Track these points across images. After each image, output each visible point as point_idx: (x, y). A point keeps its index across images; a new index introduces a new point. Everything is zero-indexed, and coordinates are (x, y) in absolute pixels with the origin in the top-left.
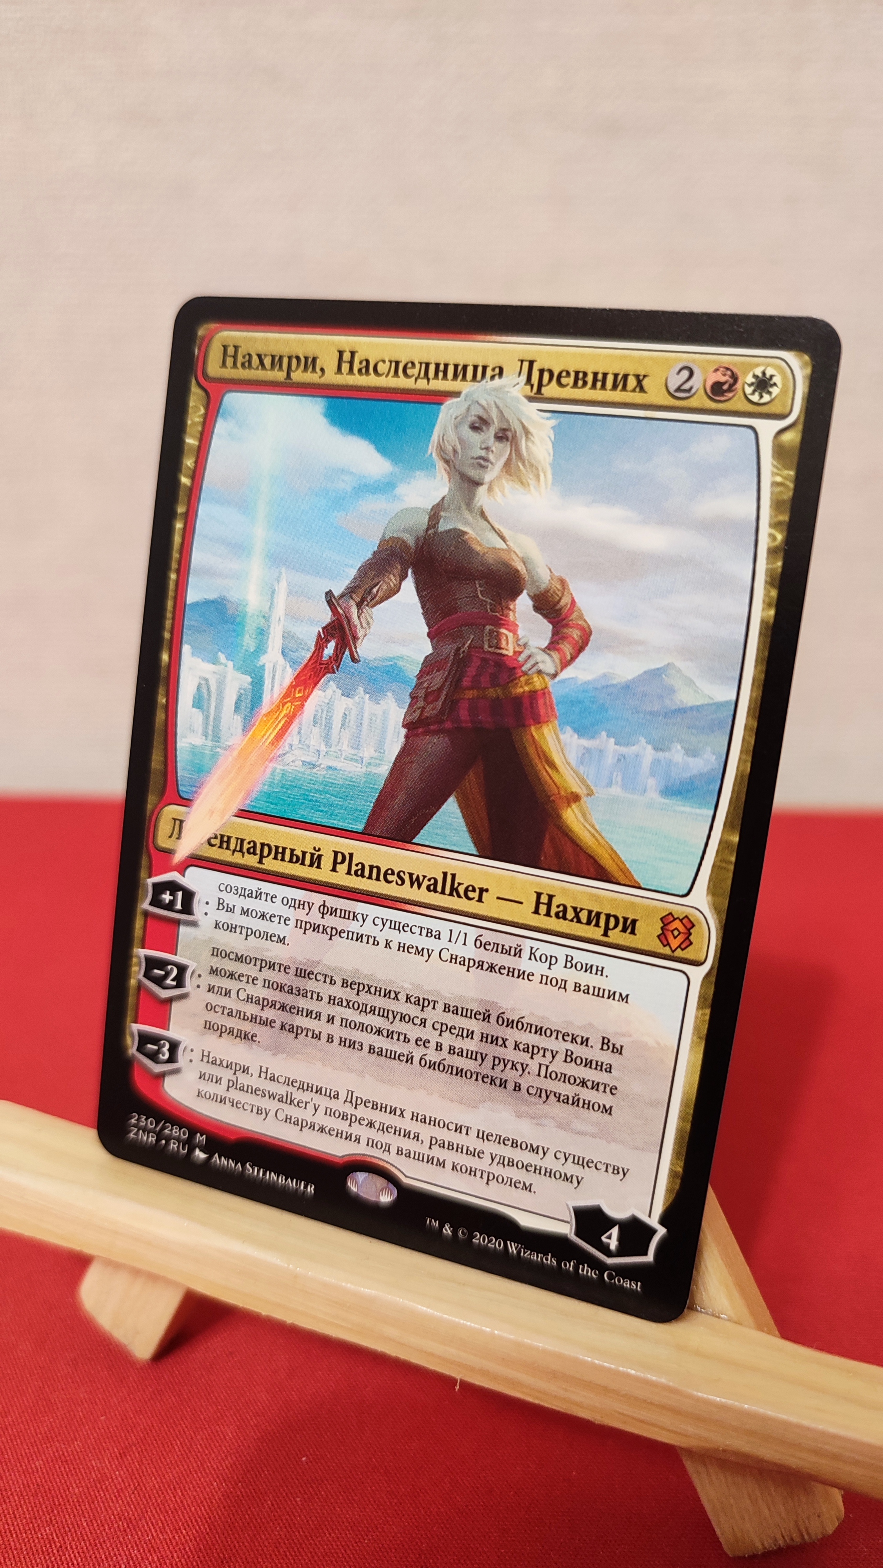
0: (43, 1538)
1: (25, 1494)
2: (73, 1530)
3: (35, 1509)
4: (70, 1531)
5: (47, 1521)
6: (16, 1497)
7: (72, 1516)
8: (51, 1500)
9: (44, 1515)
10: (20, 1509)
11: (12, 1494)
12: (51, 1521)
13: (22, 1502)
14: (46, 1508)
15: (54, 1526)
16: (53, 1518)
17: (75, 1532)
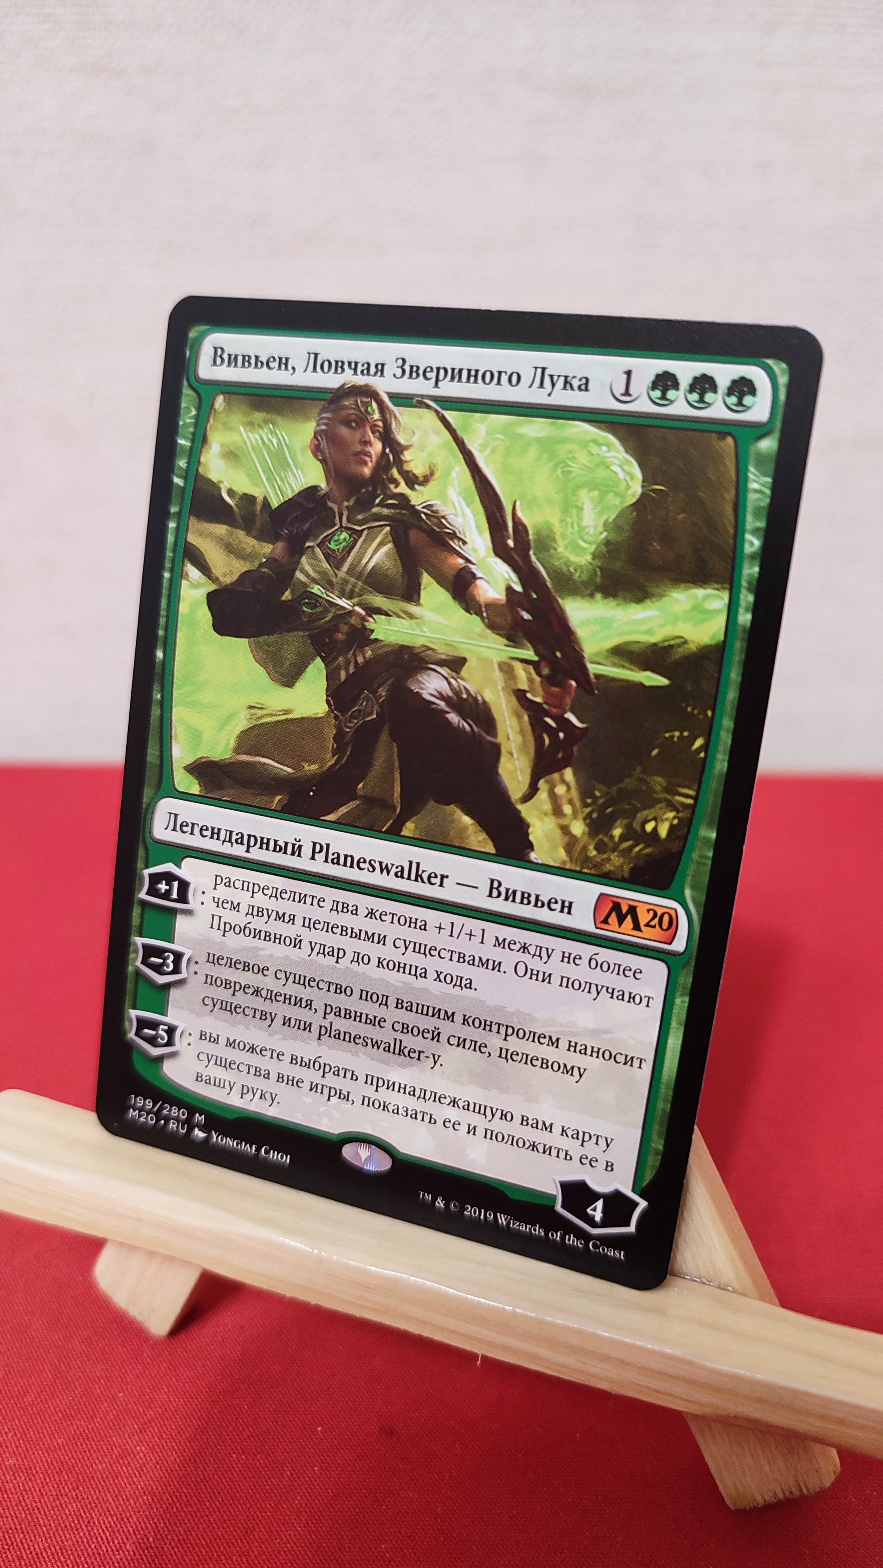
0: (70, 1514)
1: (49, 1472)
3: (60, 1486)
5: (73, 1498)
6: (41, 1475)
7: (97, 1492)
8: (76, 1476)
9: (70, 1491)
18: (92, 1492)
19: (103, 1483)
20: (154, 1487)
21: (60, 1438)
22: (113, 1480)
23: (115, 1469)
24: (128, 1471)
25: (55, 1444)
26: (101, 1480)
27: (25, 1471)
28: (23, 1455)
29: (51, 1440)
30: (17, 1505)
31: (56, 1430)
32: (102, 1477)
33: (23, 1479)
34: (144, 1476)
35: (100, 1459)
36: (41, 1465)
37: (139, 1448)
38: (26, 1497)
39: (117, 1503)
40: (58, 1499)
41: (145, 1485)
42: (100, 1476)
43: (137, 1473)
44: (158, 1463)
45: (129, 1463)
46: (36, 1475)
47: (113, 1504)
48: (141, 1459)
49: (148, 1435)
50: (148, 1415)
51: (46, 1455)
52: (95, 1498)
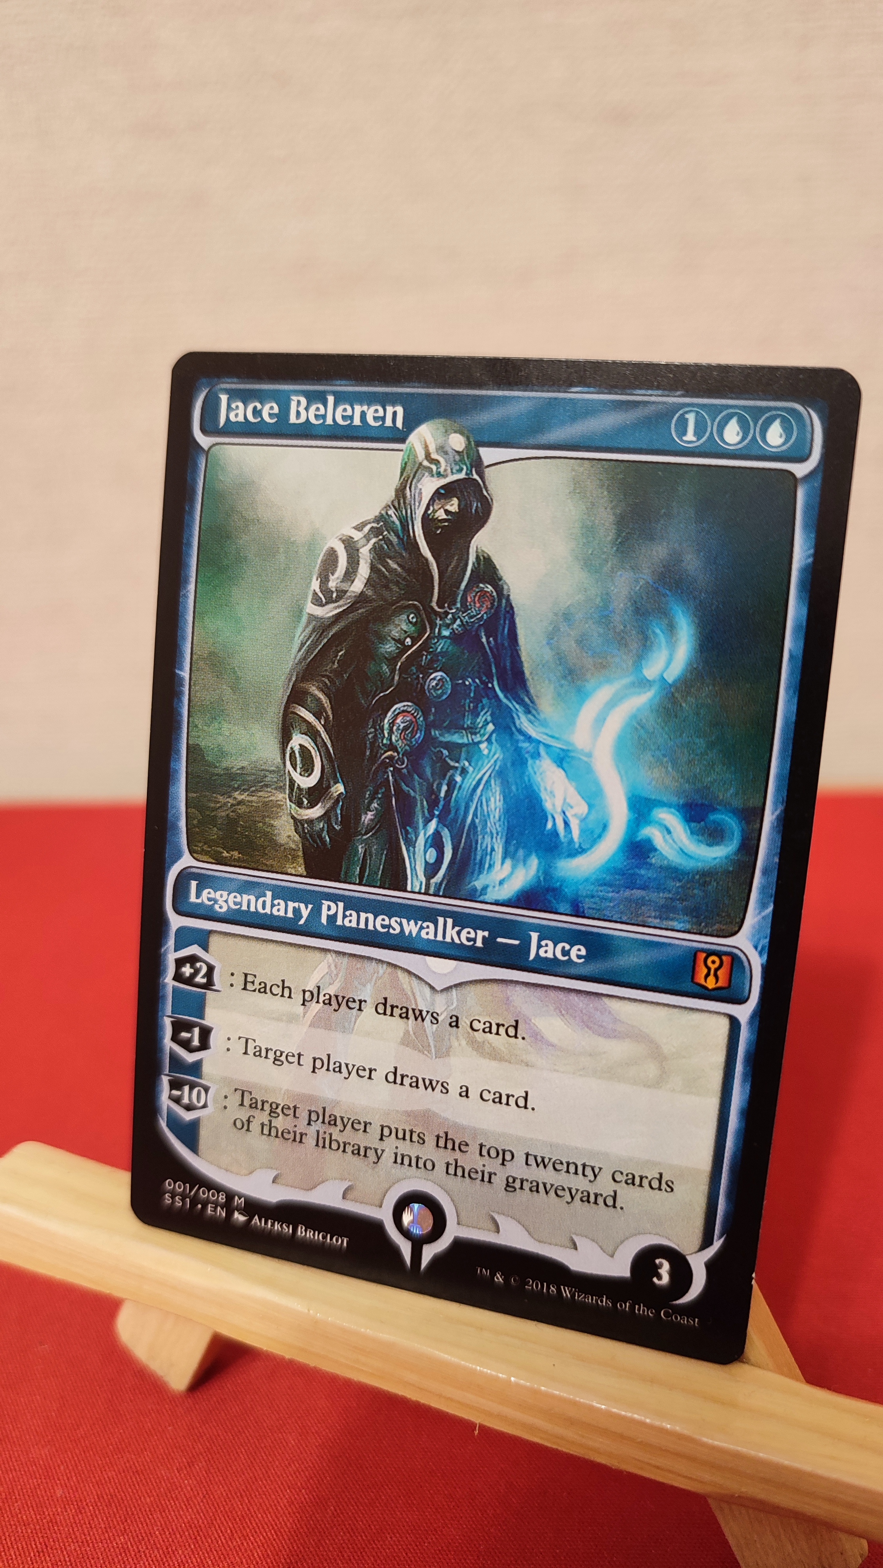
0: (118, 1547)
1: (99, 1504)
3: (109, 1519)
5: (121, 1530)
6: (91, 1508)
7: (145, 1525)
8: (124, 1509)
9: (118, 1524)
12: (125, 1530)
14: (120, 1517)
15: (128, 1535)
18: (140, 1526)
19: (150, 1516)
20: (200, 1521)
21: (110, 1471)
22: (161, 1513)
23: (163, 1502)
24: (175, 1504)
25: (106, 1476)
26: (149, 1514)
27: (75, 1503)
28: (74, 1488)
29: (102, 1473)
30: (66, 1538)
31: (106, 1463)
32: (150, 1511)
33: (73, 1511)
34: (190, 1510)
35: (149, 1491)
36: (91, 1497)
37: (186, 1481)
38: (76, 1529)
39: (164, 1536)
40: (107, 1532)
41: (192, 1518)
42: (148, 1509)
43: (184, 1507)
44: (204, 1497)
45: (176, 1496)
46: (86, 1507)
47: (160, 1537)
48: (189, 1492)
49: (195, 1468)
50: (197, 1449)
51: (97, 1487)
52: (142, 1531)
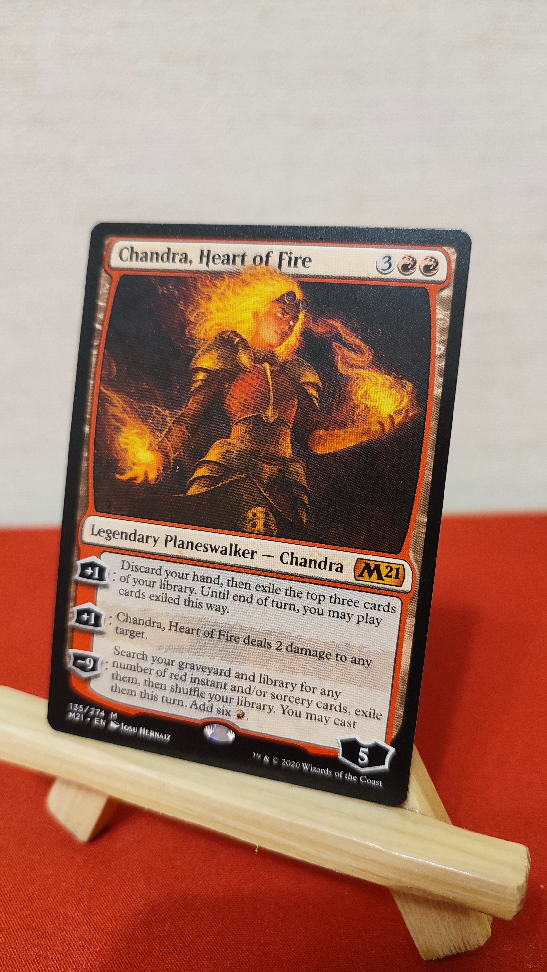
2: (52, 948)
4: (50, 949)
10: (19, 939)
11: (13, 931)
13: (20, 935)
16: (39, 943)
17: (54, 949)
